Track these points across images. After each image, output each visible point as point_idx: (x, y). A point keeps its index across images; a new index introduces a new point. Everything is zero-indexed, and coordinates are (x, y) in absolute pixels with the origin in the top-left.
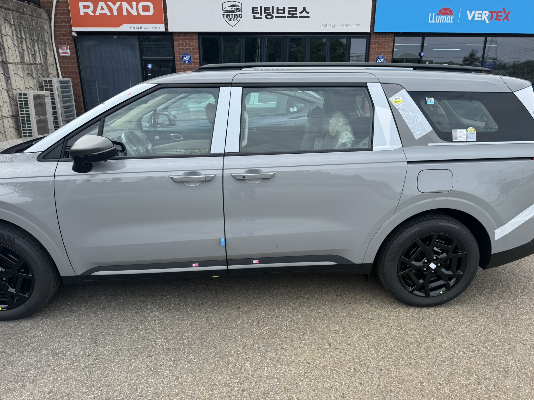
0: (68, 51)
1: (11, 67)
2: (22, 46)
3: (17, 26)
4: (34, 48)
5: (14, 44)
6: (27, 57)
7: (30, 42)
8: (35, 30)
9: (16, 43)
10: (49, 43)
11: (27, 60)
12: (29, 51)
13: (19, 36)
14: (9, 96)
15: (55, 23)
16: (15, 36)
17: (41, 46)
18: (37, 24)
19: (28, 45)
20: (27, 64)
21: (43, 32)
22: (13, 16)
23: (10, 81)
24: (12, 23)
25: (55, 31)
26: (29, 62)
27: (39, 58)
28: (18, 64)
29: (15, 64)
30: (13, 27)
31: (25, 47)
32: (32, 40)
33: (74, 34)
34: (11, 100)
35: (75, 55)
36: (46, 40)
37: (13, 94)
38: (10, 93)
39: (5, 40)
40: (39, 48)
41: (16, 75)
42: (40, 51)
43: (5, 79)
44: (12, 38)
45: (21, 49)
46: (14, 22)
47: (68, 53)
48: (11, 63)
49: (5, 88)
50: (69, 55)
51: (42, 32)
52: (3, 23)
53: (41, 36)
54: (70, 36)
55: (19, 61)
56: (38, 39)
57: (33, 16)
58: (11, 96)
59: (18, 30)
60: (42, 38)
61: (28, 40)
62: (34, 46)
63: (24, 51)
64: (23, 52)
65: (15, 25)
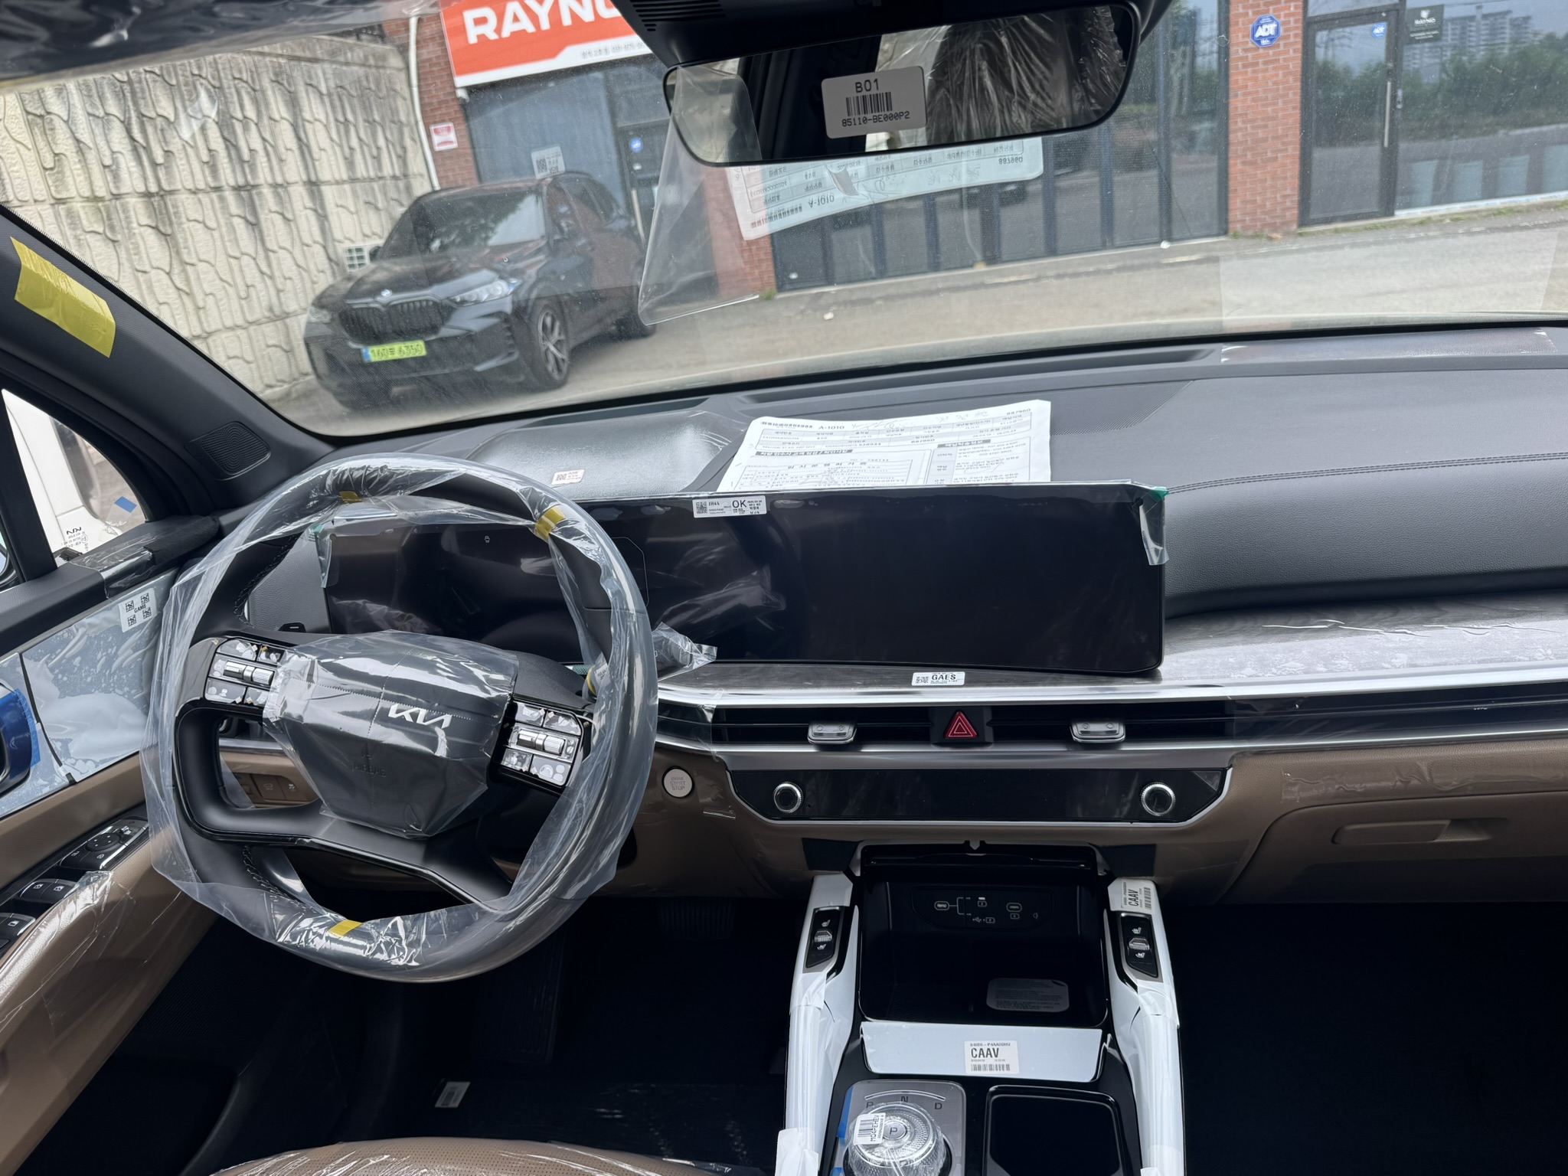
0: (452, 136)
1: (328, 192)
2: (348, 140)
3: (335, 97)
4: (375, 141)
5: (332, 140)
6: (362, 166)
7: (365, 127)
8: (375, 100)
9: (335, 136)
10: (409, 124)
11: (361, 171)
12: (366, 149)
13: (341, 119)
14: (330, 259)
15: (419, 75)
16: (332, 119)
17: (392, 134)
18: (378, 83)
19: (363, 136)
20: (364, 180)
21: (395, 101)
22: (324, 73)
23: (330, 225)
25: (420, 93)
26: (365, 174)
27: (389, 164)
28: (344, 182)
29: (337, 183)
30: (326, 100)
31: (355, 143)
32: (371, 123)
33: (462, 94)
34: (335, 267)
35: (467, 144)
36: (403, 118)
37: (336, 253)
38: (331, 251)
39: (310, 133)
40: (386, 139)
41: (340, 209)
42: (391, 147)
43: (318, 220)
44: (325, 126)
45: (347, 150)
46: (327, 87)
47: (451, 142)
48: (328, 183)
49: (319, 239)
50: (455, 145)
51: (391, 100)
52: (304, 94)
53: (391, 109)
54: (453, 100)
55: (345, 177)
56: (383, 118)
57: (370, 66)
58: (333, 256)
59: (337, 103)
60: (392, 114)
61: (361, 124)
62: (374, 136)
63: (354, 152)
64: (352, 155)
65: (330, 95)
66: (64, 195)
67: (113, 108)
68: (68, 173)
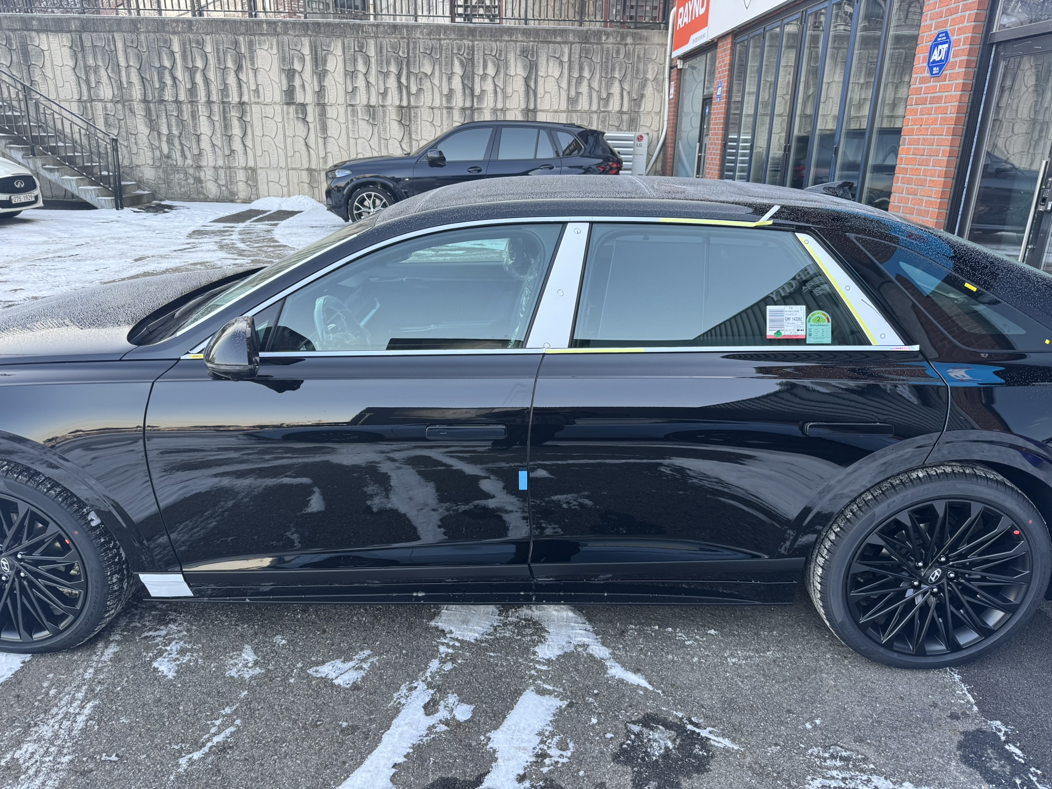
1: (542, 116)
2: (577, 88)
3: (576, 63)
4: (608, 89)
5: (560, 87)
6: (586, 103)
7: (600, 81)
8: (620, 64)
9: (564, 85)
11: (583, 107)
12: (594, 95)
13: (576, 75)
16: (566, 76)
17: (632, 86)
19: (595, 85)
20: (586, 112)
22: (570, 50)
24: (566, 59)
26: (587, 108)
27: (618, 103)
28: (561, 112)
29: (554, 112)
30: (566, 66)
31: (584, 89)
32: (608, 79)
36: (650, 76)
39: (540, 83)
40: (622, 89)
42: (625, 93)
44: (557, 79)
45: (573, 93)
46: (570, 57)
48: (544, 111)
52: (545, 62)
53: (638, 70)
55: (565, 108)
56: (624, 76)
57: (625, 44)
59: (577, 67)
60: (637, 74)
61: (597, 78)
62: (609, 86)
63: (580, 96)
64: (577, 97)
65: (570, 62)
66: (353, 103)
67: (393, 69)
68: (358, 94)
